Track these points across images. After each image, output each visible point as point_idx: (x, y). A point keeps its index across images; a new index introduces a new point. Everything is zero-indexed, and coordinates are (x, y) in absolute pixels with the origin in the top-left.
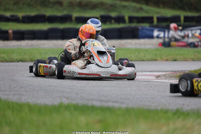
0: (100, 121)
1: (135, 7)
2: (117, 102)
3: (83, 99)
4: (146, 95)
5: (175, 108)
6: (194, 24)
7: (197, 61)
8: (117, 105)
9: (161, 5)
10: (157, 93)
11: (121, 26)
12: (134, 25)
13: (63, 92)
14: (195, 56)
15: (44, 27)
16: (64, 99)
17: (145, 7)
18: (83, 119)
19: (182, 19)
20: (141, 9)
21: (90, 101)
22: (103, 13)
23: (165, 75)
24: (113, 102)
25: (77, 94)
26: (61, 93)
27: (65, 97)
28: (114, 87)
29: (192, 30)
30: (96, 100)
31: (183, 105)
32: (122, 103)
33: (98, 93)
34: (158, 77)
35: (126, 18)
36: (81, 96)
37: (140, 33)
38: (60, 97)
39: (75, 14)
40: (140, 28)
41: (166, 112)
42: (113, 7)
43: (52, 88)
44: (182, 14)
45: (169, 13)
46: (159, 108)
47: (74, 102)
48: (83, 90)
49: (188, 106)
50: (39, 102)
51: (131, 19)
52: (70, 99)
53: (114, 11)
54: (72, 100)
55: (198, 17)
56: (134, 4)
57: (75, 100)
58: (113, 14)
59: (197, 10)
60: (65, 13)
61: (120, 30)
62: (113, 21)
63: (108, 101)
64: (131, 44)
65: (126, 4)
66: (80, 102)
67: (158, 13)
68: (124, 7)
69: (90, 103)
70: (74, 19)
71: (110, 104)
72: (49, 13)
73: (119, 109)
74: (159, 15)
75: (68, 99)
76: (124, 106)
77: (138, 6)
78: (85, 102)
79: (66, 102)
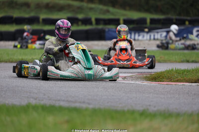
0: (68, 122)
1: (101, 10)
2: (84, 102)
3: (50, 100)
4: (113, 96)
5: (141, 109)
6: (160, 26)
7: (163, 62)
8: (84, 106)
9: (128, 8)
10: (124, 94)
11: (88, 27)
12: (100, 27)
13: (30, 93)
14: (161, 58)
15: (12, 28)
16: (32, 100)
17: (111, 9)
18: (50, 119)
19: (148, 21)
20: (108, 11)
21: (57, 102)
22: (70, 15)
23: (131, 77)
24: (80, 102)
25: (45, 95)
26: (29, 94)
27: (33, 98)
28: (81, 87)
29: (158, 32)
30: (64, 101)
31: (150, 106)
32: (89, 104)
33: (65, 94)
34: (125, 78)
35: (93, 20)
36: (49, 97)
37: (107, 35)
38: (28, 97)
39: (42, 16)
40: (107, 30)
41: (132, 112)
42: (80, 9)
43: (20, 88)
44: (148, 17)
45: (135, 15)
46: (126, 109)
47: (42, 103)
48: (50, 91)
49: (155, 107)
50: (7, 102)
51: (98, 21)
52: (38, 99)
53: (81, 13)
54: (39, 100)
55: (164, 20)
56: (101, 7)
57: (42, 100)
58: (80, 16)
59: (163, 13)
60: (32, 14)
61: (87, 32)
62: (80, 23)
63: (75, 102)
64: (98, 45)
65: (93, 6)
66: (47, 102)
67: (124, 15)
68: (91, 9)
69: (57, 104)
70: (41, 20)
71: (77, 105)
72: (16, 14)
73: (86, 109)
74: (125, 18)
75: (36, 99)
76: (91, 106)
77: (105, 8)
78: (52, 103)
79: (33, 102)
